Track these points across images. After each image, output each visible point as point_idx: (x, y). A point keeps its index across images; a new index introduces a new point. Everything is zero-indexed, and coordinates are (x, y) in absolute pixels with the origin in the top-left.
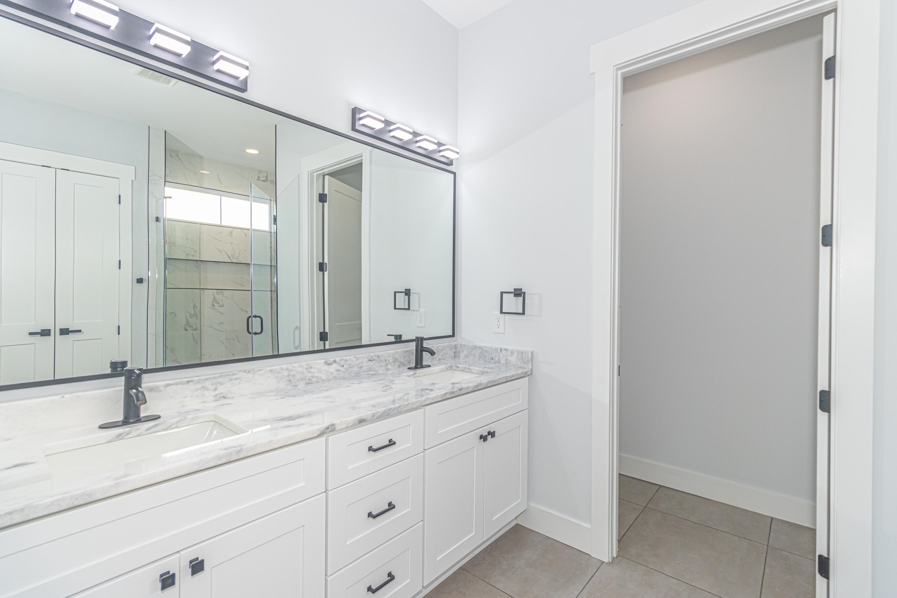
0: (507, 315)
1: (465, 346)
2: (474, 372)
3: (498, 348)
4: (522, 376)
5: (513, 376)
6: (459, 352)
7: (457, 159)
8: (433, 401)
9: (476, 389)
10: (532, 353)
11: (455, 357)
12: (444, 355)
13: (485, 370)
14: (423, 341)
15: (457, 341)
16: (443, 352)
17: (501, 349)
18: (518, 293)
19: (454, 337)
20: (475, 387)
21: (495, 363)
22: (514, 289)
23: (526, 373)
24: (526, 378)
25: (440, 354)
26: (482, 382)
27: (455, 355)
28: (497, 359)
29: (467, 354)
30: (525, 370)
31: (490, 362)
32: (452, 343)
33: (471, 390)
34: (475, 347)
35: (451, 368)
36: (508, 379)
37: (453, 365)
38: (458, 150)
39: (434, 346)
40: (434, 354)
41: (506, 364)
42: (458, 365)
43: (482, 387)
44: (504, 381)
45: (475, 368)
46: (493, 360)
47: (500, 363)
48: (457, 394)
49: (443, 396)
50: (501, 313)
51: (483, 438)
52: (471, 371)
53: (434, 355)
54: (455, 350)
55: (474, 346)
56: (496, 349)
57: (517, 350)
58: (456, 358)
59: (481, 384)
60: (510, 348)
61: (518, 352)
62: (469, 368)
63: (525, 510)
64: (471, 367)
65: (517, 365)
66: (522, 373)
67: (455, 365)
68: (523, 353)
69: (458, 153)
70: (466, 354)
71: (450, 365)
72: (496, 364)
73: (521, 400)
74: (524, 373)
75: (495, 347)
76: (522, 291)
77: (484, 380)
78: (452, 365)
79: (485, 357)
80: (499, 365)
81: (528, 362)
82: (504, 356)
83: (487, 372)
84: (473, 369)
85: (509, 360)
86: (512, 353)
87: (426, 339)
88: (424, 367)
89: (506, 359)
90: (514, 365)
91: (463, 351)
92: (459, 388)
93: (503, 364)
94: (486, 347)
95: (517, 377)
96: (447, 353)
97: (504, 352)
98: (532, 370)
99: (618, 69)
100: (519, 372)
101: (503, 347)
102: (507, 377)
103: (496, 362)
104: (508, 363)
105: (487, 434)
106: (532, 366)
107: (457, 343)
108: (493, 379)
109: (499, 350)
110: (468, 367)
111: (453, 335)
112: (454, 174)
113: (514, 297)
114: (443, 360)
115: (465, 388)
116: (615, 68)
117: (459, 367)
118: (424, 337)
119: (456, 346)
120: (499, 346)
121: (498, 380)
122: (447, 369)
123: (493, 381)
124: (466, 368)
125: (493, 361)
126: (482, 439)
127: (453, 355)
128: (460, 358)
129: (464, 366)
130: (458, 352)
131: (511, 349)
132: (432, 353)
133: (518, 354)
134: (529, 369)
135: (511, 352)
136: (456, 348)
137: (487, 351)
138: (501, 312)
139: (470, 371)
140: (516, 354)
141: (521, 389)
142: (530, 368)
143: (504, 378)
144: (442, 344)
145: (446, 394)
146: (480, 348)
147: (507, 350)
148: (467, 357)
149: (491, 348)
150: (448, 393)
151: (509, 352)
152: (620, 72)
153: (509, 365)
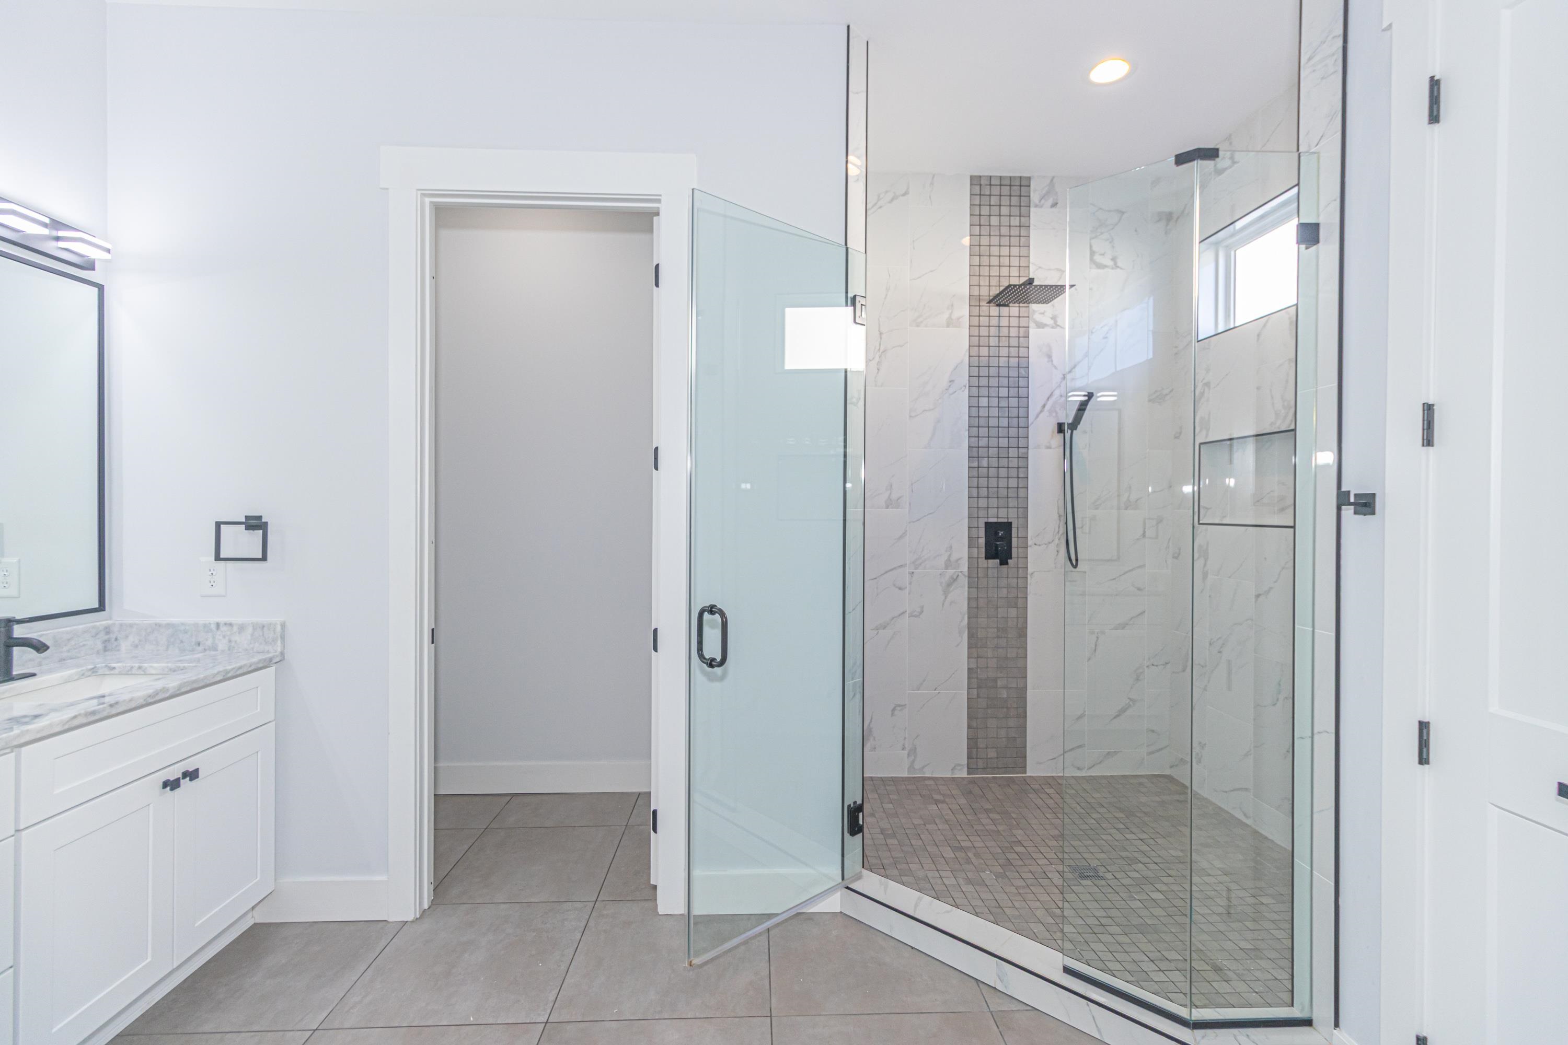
0: (229, 564)
1: (131, 626)
2: (153, 672)
3: (211, 622)
4: (261, 665)
5: (240, 668)
6: (116, 639)
7: (106, 261)
8: (39, 736)
9: (151, 700)
10: (283, 626)
11: (105, 649)
12: (75, 649)
13: (177, 665)
14: (13, 625)
15: (111, 618)
16: (73, 643)
17: (218, 625)
18: (255, 523)
19: (104, 610)
20: (150, 696)
21: (205, 650)
22: (246, 516)
23: (271, 660)
24: (271, 668)
25: (63, 648)
26: (167, 686)
27: (105, 647)
28: (209, 643)
29: (137, 642)
30: (270, 655)
31: (193, 650)
32: (98, 624)
33: (141, 702)
34: (159, 625)
35: (93, 672)
36: (230, 675)
37: (97, 666)
38: (108, 246)
39: (44, 633)
40: (45, 648)
41: (229, 649)
42: (113, 665)
43: (167, 695)
44: (219, 678)
45: (155, 665)
46: (201, 645)
47: (216, 650)
48: (105, 714)
49: (68, 722)
50: (216, 560)
51: (172, 785)
52: (145, 672)
53: (46, 650)
54: (106, 637)
55: (156, 625)
56: (206, 626)
57: (252, 623)
58: (107, 653)
59: (164, 690)
60: (237, 620)
61: (255, 626)
62: (140, 668)
63: (270, 893)
64: (146, 665)
65: (253, 649)
66: (260, 661)
67: (104, 665)
68: (264, 627)
69: (108, 251)
70: (133, 642)
71: (91, 667)
72: (208, 652)
73: (259, 707)
74: (265, 660)
75: (204, 622)
76: (263, 521)
77: (172, 683)
78: (95, 667)
79: (182, 642)
80: (213, 653)
81: (274, 640)
82: (224, 637)
83: (184, 668)
84: (151, 667)
85: (236, 642)
86: (242, 628)
87: (20, 622)
88: (15, 678)
89: (230, 641)
90: (247, 650)
91: (127, 637)
92: (109, 703)
93: (223, 651)
94: (182, 624)
95: (250, 669)
96: (84, 645)
97: (223, 628)
98: (282, 654)
99: (424, 195)
100: (255, 660)
101: (222, 620)
102: (227, 672)
103: (206, 648)
104: (234, 647)
105: (180, 776)
106: (284, 647)
107: (110, 622)
108: (194, 678)
109: (213, 627)
110: (137, 665)
111: (101, 607)
112: (101, 288)
113: (247, 531)
114: (71, 660)
115: (125, 701)
116: (419, 192)
117: (114, 668)
118: (16, 618)
119: (108, 630)
120: (214, 619)
121: (205, 678)
122: (83, 675)
123: (194, 682)
124: (132, 668)
125: (200, 648)
126: (168, 788)
127: (100, 646)
128: (119, 650)
129: (129, 665)
130: (113, 640)
131: (240, 622)
132: (40, 647)
133: (254, 629)
134: (276, 652)
135: (239, 629)
136: (108, 633)
137: (186, 632)
138: (218, 558)
139: (143, 673)
140: (250, 630)
141: (259, 688)
142: (279, 649)
143: (218, 673)
144: (68, 629)
145: (75, 717)
146: (169, 625)
147: (231, 625)
148: (136, 646)
149: (196, 625)
150: (80, 715)
151: (235, 629)
152: (427, 200)
153: (236, 651)
